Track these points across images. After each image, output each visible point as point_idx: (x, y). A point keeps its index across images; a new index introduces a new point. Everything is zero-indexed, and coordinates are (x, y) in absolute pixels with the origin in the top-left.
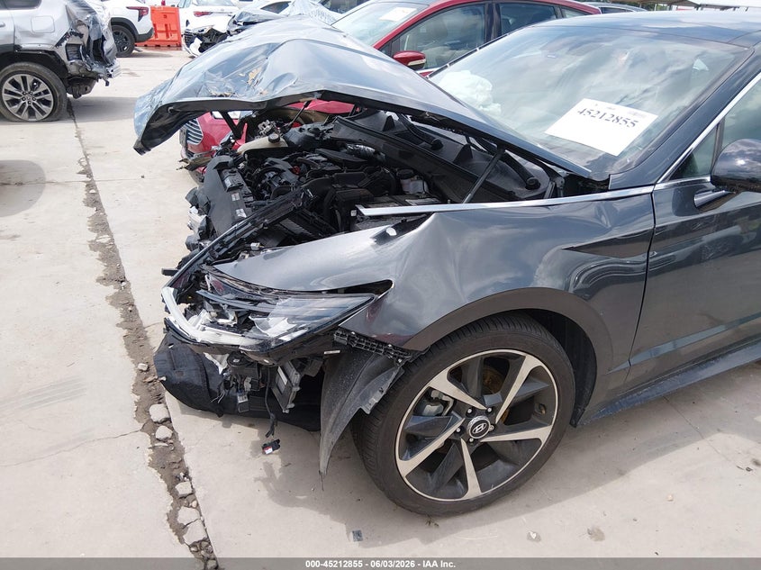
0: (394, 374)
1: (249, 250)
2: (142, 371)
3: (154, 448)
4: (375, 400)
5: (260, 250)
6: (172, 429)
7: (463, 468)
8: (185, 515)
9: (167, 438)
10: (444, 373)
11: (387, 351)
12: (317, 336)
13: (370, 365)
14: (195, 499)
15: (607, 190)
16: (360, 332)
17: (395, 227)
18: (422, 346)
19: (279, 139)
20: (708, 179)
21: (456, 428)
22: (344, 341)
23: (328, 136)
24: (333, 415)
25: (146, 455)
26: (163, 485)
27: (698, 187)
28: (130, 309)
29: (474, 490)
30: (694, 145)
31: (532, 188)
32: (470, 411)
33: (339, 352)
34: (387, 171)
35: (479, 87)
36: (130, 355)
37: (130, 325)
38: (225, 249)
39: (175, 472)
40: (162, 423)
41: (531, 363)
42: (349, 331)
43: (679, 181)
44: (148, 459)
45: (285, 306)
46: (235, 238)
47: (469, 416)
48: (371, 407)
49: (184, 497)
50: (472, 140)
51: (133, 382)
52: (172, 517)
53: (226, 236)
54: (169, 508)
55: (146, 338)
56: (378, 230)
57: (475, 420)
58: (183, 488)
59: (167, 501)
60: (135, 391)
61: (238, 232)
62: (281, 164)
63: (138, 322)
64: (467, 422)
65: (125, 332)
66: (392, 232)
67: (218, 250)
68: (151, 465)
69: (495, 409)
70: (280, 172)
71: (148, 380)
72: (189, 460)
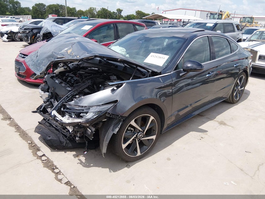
0: (121, 123)
1: (76, 98)
2: (30, 143)
3: (43, 163)
4: (117, 130)
5: (79, 97)
6: (46, 157)
7: (137, 147)
8: (60, 177)
9: (46, 160)
10: (134, 120)
11: (119, 117)
12: (101, 116)
13: (114, 122)
14: (61, 173)
15: (161, 74)
16: (112, 113)
17: (116, 87)
18: (127, 115)
19: (67, 68)
20: (182, 70)
21: (135, 136)
22: (109, 116)
23: (81, 66)
24: (106, 137)
25: (41, 165)
26: (50, 171)
27: (180, 72)
28: (17, 126)
29: (139, 154)
30: (178, 62)
31: (144, 75)
32: (138, 131)
33: (106, 120)
34: (105, 74)
35: (123, 50)
36: (24, 139)
37: (19, 131)
38: (68, 99)
39: (52, 168)
40: (42, 156)
41: (152, 118)
42: (110, 113)
43: (176, 71)
44: (43, 166)
45: (92, 109)
46: (71, 95)
47: (138, 133)
48: (116, 132)
49: (57, 173)
50: (126, 65)
51: (28, 147)
52: (56, 178)
53: (68, 95)
54: (54, 176)
55: (27, 134)
56: (112, 88)
57: (139, 134)
58: (56, 171)
59: (53, 175)
60: (30, 149)
61: (72, 94)
62: (71, 75)
63: (22, 130)
64: (138, 134)
65: (19, 133)
66: (115, 88)
67: (67, 99)
68: (44, 167)
69: (144, 131)
70: (72, 77)
71: (33, 145)
72: (55, 163)
